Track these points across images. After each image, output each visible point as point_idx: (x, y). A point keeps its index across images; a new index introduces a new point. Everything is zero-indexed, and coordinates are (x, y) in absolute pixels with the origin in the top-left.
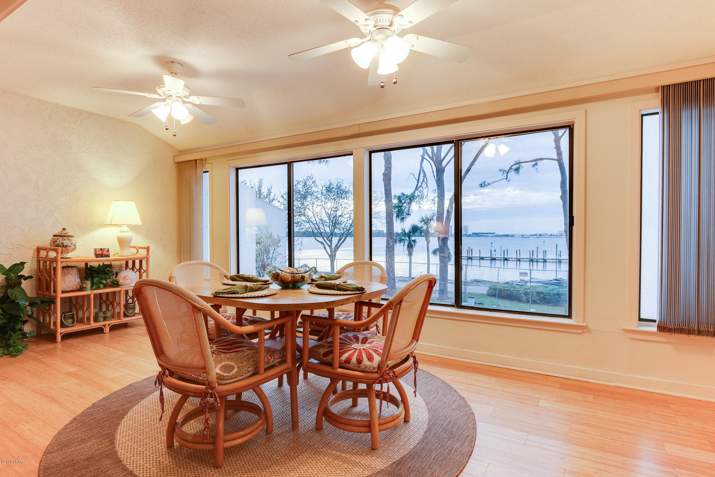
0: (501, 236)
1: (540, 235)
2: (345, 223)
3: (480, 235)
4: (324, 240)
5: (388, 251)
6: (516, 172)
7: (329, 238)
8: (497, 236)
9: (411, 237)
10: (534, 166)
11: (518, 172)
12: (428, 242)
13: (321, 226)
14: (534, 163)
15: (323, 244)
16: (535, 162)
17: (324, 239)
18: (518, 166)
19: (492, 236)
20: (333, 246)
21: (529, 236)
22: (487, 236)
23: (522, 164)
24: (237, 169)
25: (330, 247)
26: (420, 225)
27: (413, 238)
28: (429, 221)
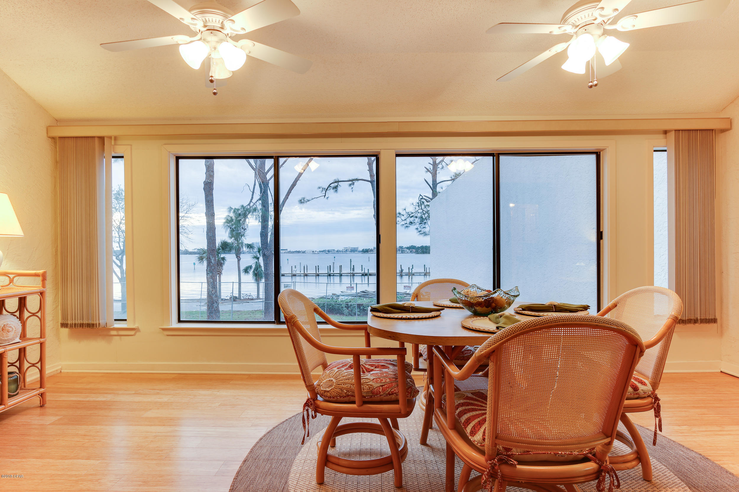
0: (293, 252)
1: (329, 251)
5: (210, 270)
6: (334, 190)
9: (220, 255)
10: (350, 185)
11: (336, 191)
12: (239, 259)
14: (350, 182)
16: (353, 181)
18: (337, 185)
21: (319, 252)
23: (340, 183)
24: (178, 158)
26: (230, 241)
27: (222, 256)
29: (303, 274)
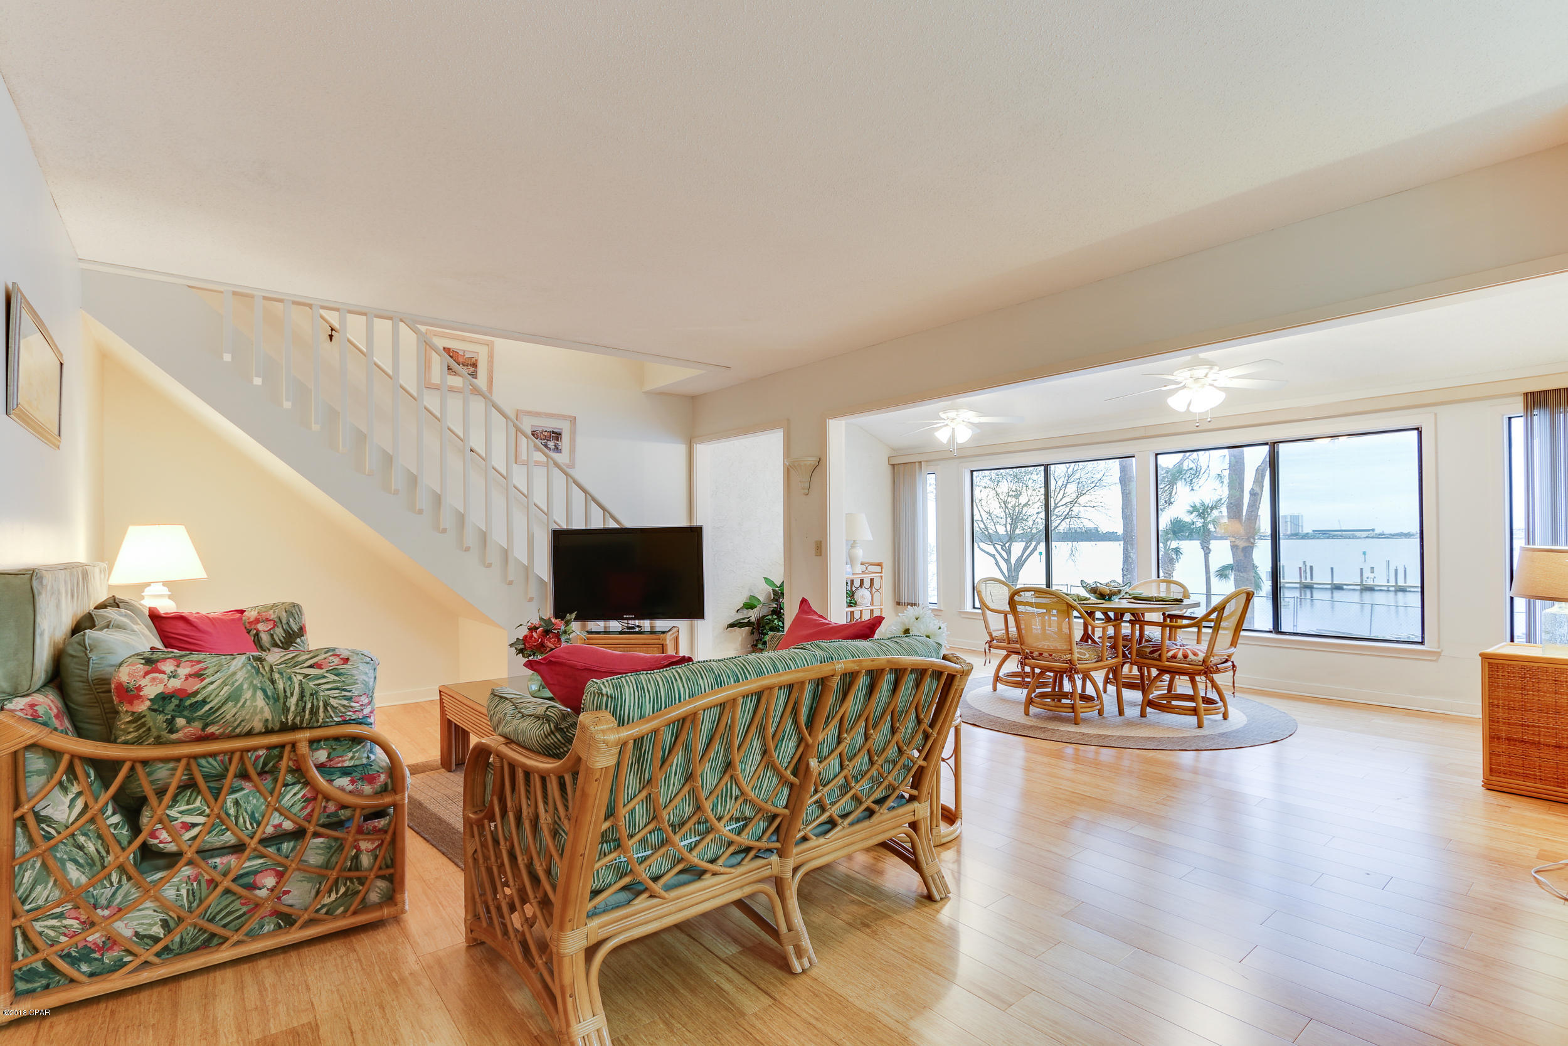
2: (1034, 517)
3: (1334, 536)
4: (997, 550)
7: (1004, 545)
8: (1382, 536)
12: (1208, 551)
13: (991, 526)
15: (993, 556)
17: (995, 548)
19: (1367, 537)
20: (1013, 561)
22: (1354, 537)
25: (1008, 561)
26: (1188, 518)
27: (1173, 545)
28: (1209, 511)
29: (1393, 586)
